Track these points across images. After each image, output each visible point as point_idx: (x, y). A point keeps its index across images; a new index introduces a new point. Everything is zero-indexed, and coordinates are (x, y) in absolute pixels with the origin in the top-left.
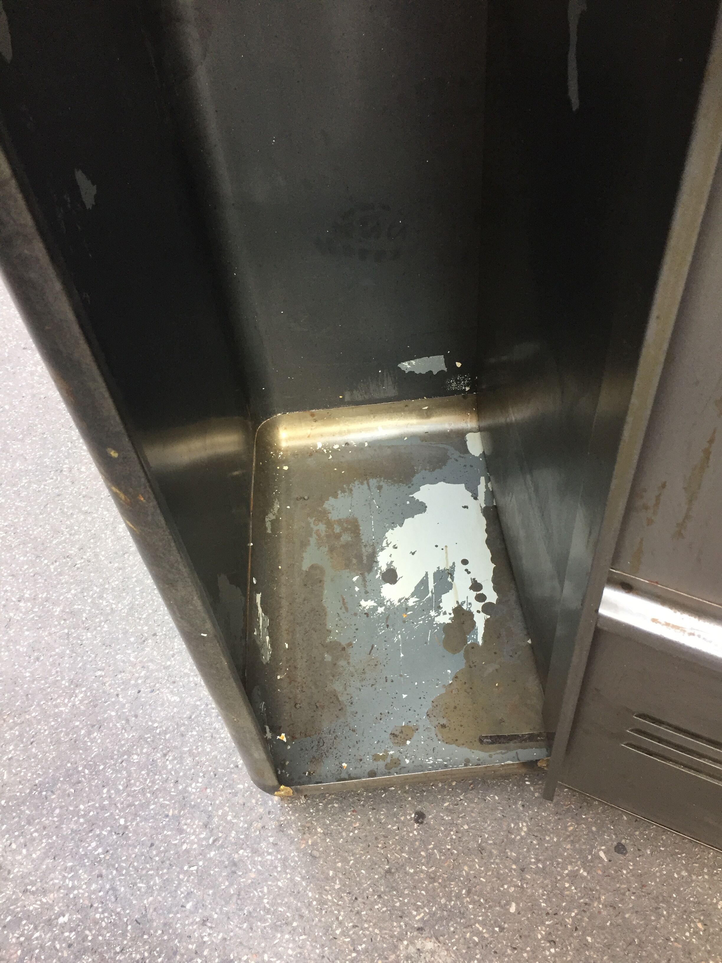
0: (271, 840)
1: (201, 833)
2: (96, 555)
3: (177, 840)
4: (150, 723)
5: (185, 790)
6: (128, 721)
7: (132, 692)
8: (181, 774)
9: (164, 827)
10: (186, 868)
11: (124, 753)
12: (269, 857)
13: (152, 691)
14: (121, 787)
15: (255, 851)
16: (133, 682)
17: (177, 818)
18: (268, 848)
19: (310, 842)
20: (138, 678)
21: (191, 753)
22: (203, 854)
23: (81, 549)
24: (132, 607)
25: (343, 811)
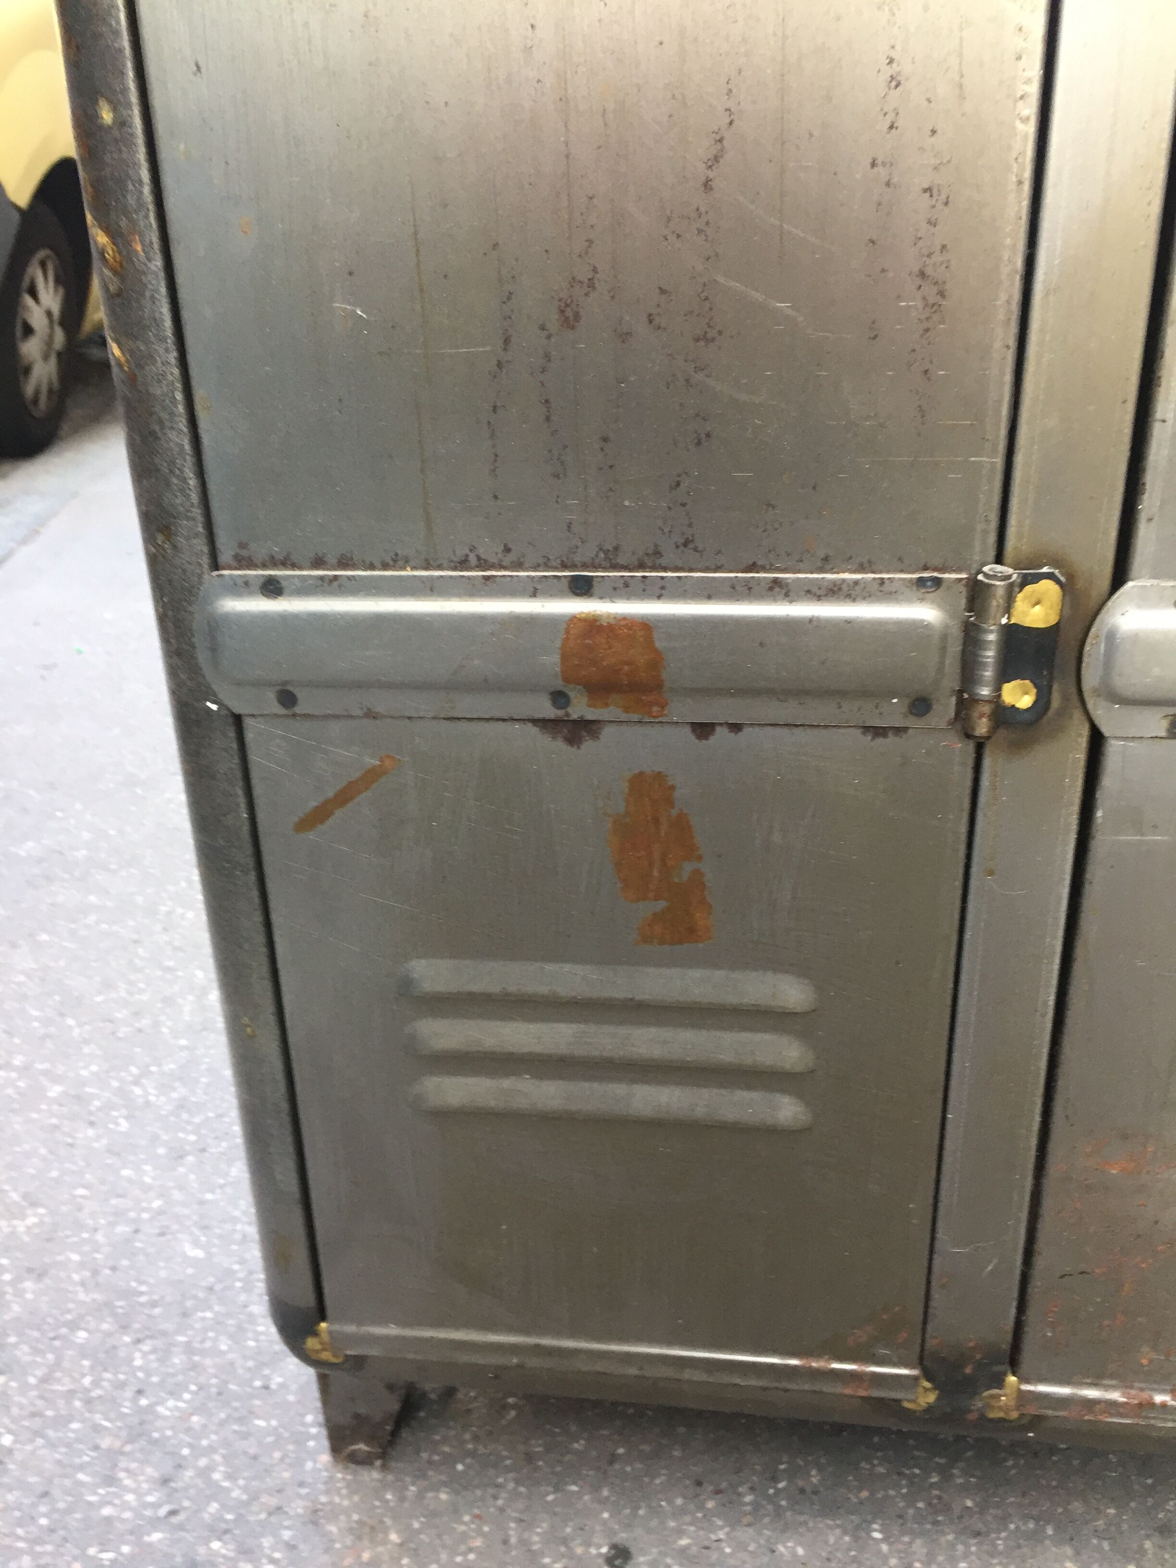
0: (287, 1535)
1: (149, 1493)
2: (156, 1024)
3: (96, 1494)
4: (134, 1284)
5: (150, 1409)
6: (95, 1273)
7: (122, 1229)
8: (155, 1379)
9: (81, 1468)
10: (92, 1551)
11: (67, 1324)
13: (162, 1234)
14: (32, 1380)
15: (245, 1551)
16: (132, 1215)
17: (113, 1456)
18: (274, 1549)
19: (365, 1555)
20: (144, 1210)
21: (189, 1349)
22: (136, 1532)
23: (136, 1014)
24: (182, 1105)
25: (455, 1511)
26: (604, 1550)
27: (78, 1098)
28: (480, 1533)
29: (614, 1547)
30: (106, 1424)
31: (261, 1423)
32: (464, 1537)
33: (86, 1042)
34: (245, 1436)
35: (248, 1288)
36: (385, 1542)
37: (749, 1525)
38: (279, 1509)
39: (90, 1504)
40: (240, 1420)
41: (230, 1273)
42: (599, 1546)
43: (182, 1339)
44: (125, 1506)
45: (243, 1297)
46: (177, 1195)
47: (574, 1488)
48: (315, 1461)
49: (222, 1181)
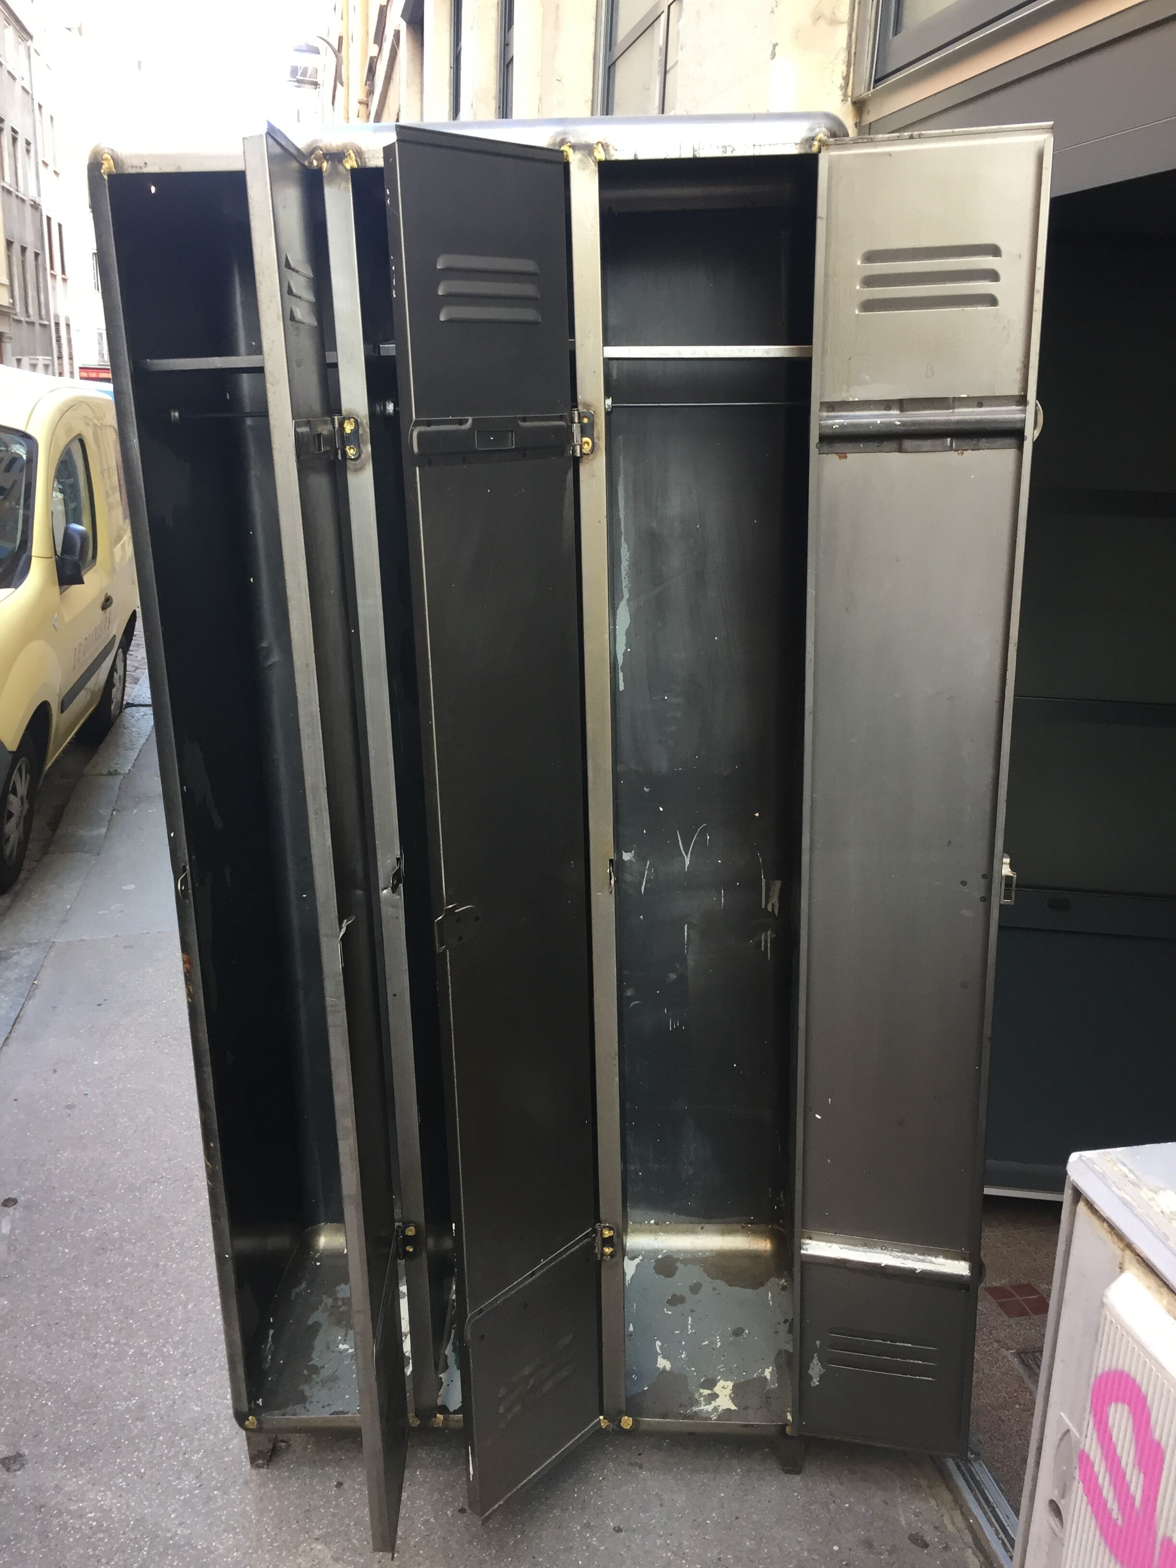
0: (238, 1488)
1: (193, 1480)
2: (168, 1321)
3: (176, 1482)
4: (176, 1421)
5: (190, 1457)
6: (162, 1418)
7: (169, 1402)
8: (189, 1449)
9: (169, 1476)
10: (177, 1497)
11: (155, 1435)
12: (233, 1497)
14: (147, 1453)
15: (225, 1493)
16: (171, 1397)
17: (179, 1472)
18: (234, 1492)
19: (262, 1491)
20: (175, 1396)
27: (141, 1354)
28: (297, 1482)
29: (338, 1482)
30: (175, 1463)
32: (293, 1484)
36: (268, 1487)
38: (235, 1481)
42: (334, 1482)
47: (327, 1469)
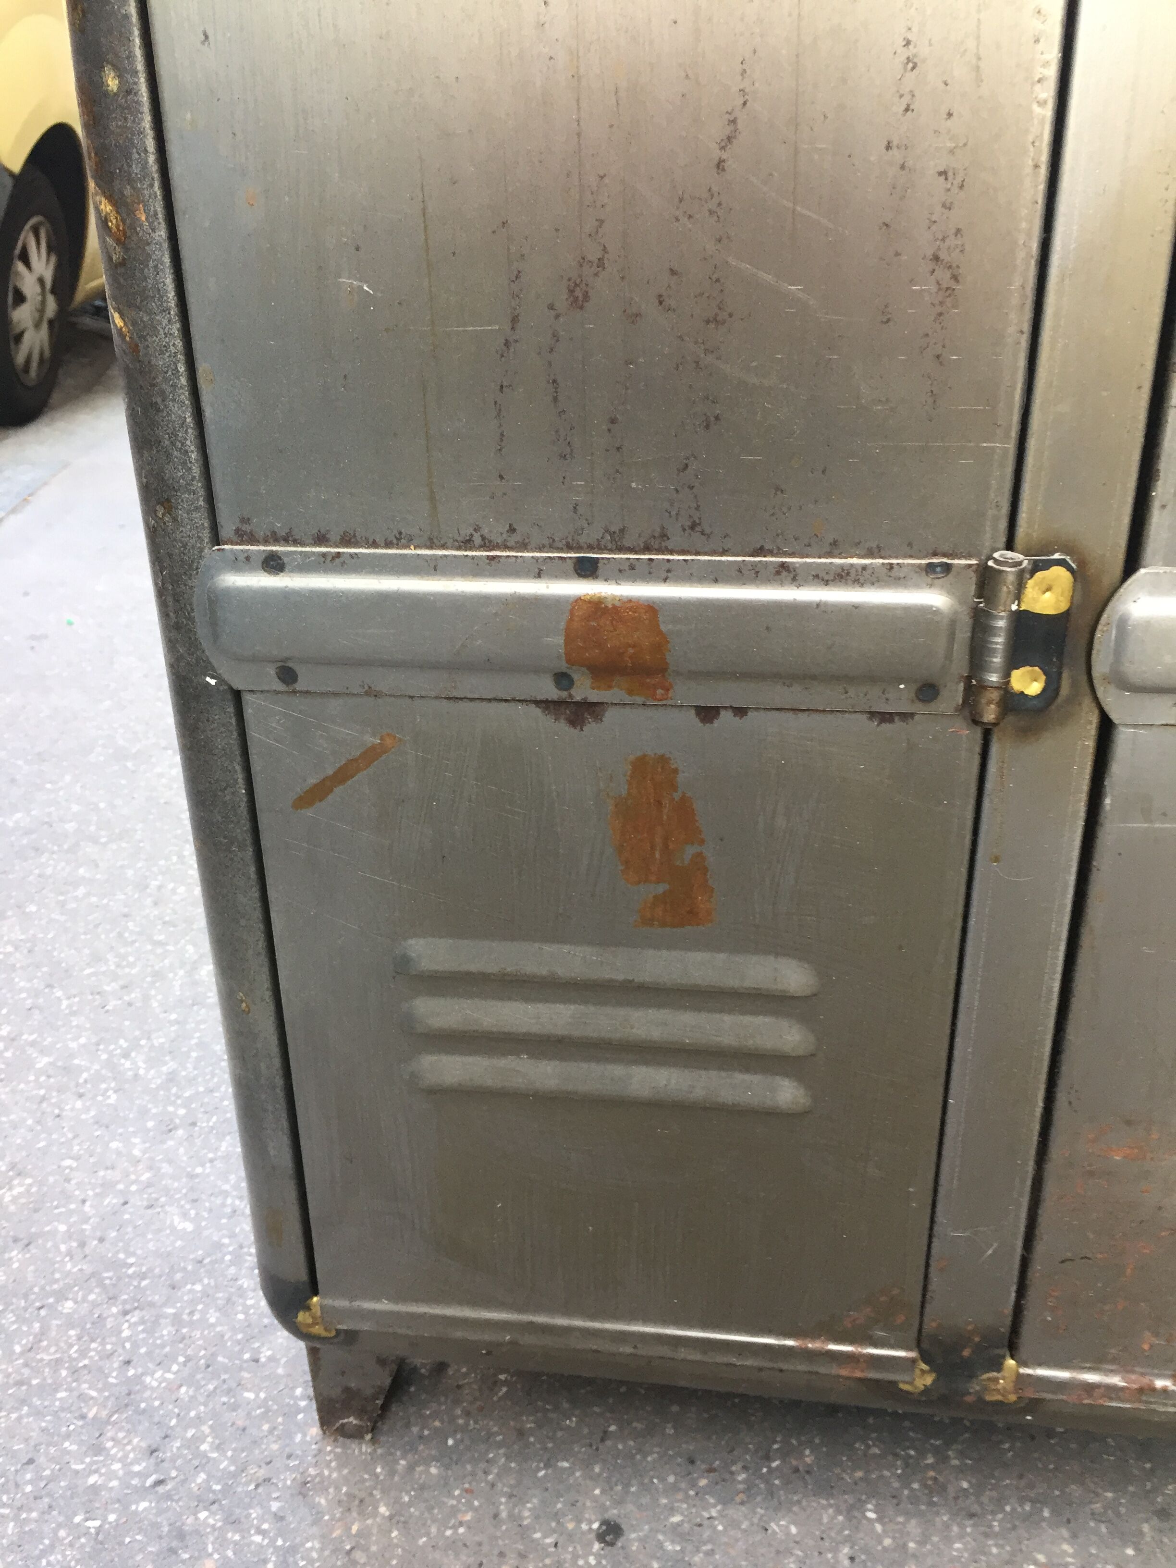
1: (136, 1461)
3: (82, 1463)
5: (138, 1378)
8: (143, 1350)
12: (258, 1539)
13: (151, 1207)
15: (233, 1522)
17: (100, 1425)
18: (262, 1520)
19: (355, 1528)
21: (177, 1320)
22: (123, 1502)
23: (124, 987)
24: (172, 1078)
25: (445, 1485)
26: (595, 1526)
27: (67, 1070)
28: (470, 1507)
29: (605, 1522)
30: (94, 1394)
31: (250, 1395)
32: (454, 1511)
33: (74, 1013)
34: (234, 1408)
35: (237, 1260)
36: (375, 1514)
37: (742, 1503)
38: (267, 1480)
39: (77, 1472)
40: (229, 1391)
41: (219, 1246)
42: (590, 1522)
43: (171, 1311)
44: (111, 1475)
45: (232, 1270)
46: (166, 1168)
47: (566, 1464)
48: (304, 1435)
49: (211, 1155)
